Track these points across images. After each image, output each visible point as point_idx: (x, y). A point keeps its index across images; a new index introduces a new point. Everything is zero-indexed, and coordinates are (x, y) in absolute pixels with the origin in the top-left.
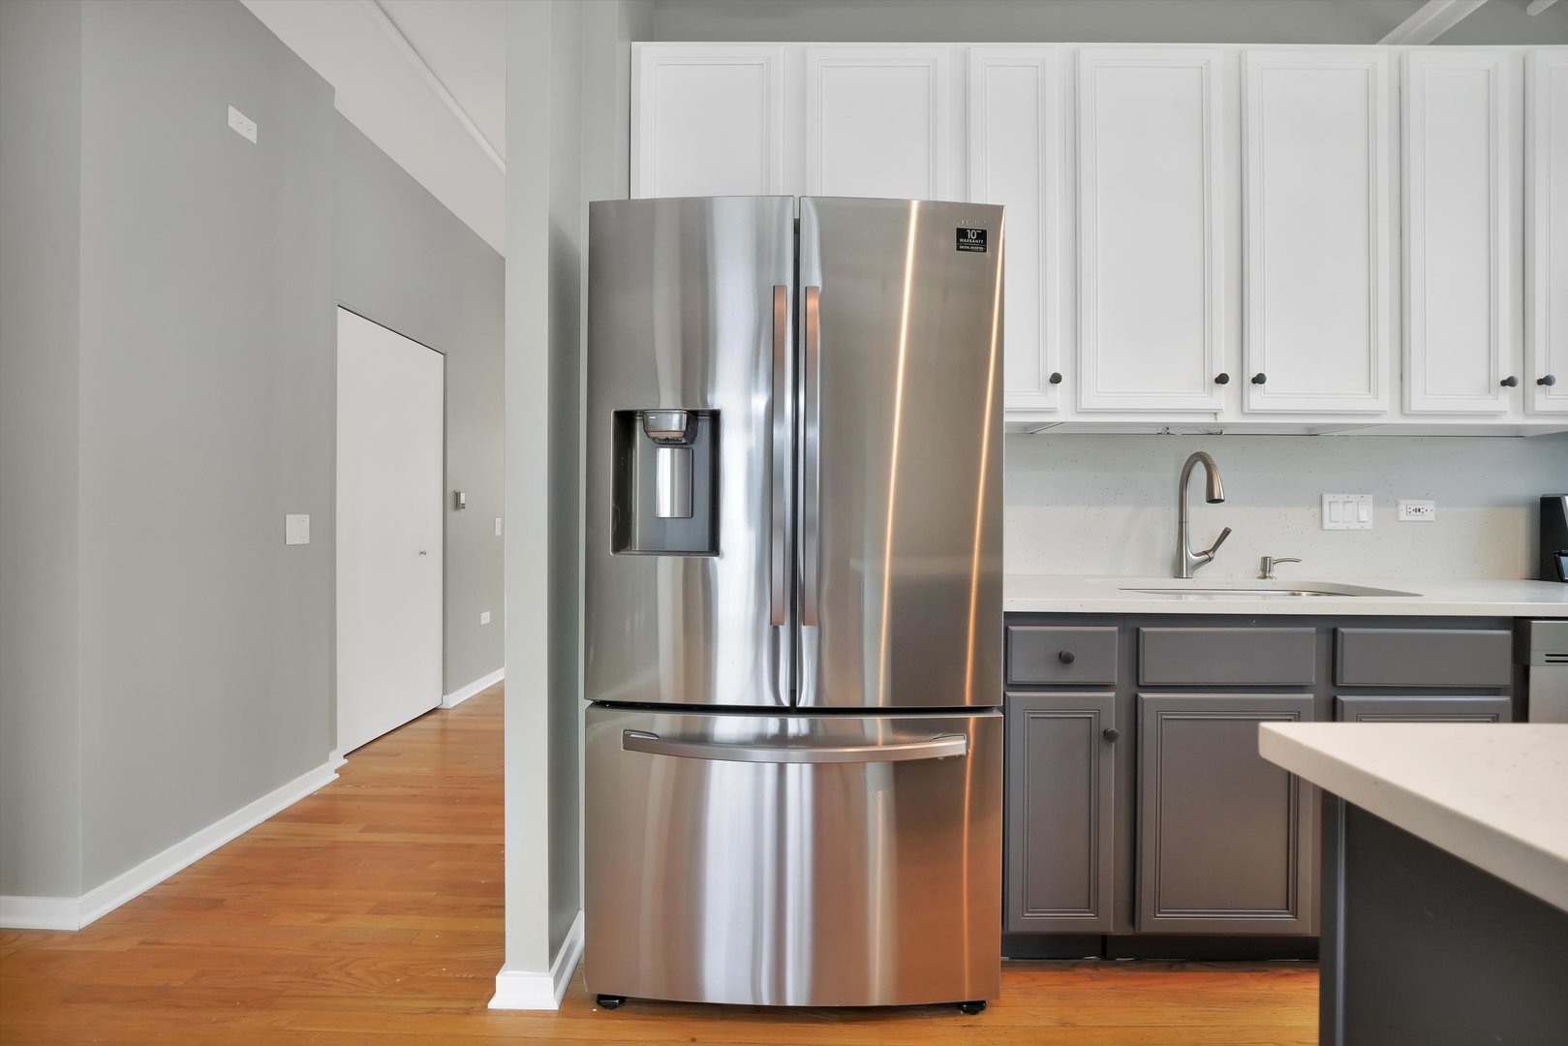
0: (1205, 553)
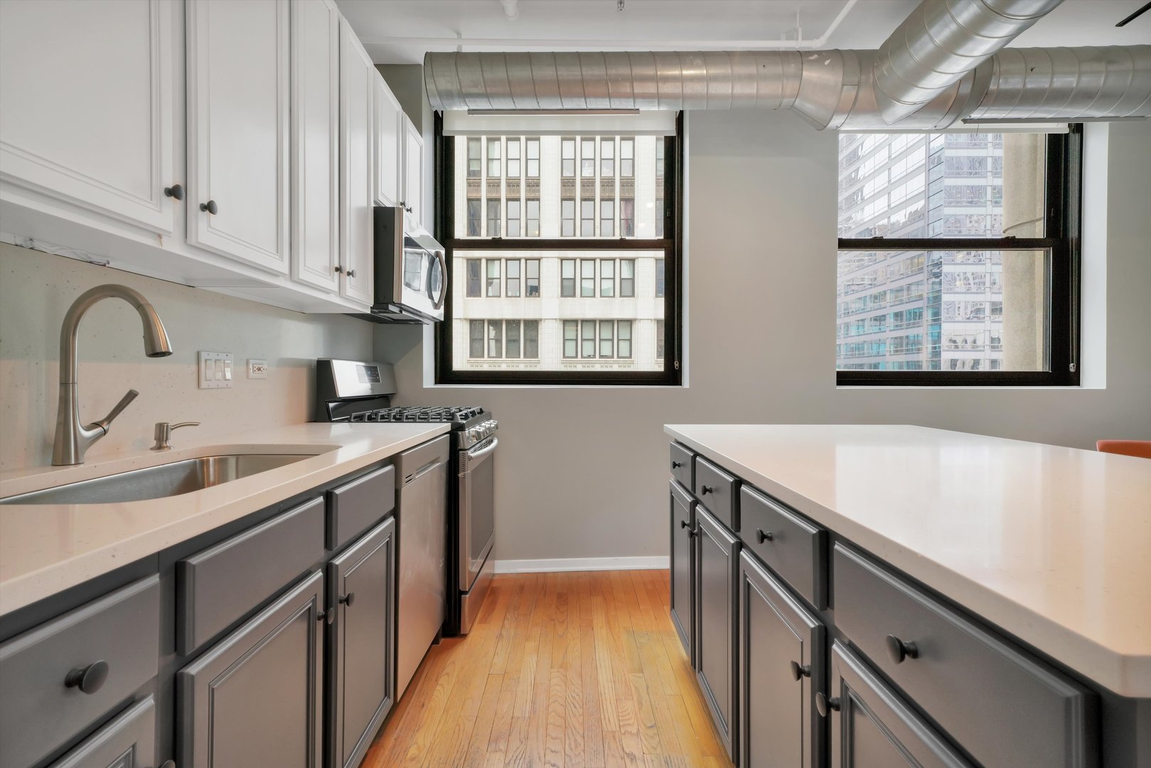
0: (97, 425)
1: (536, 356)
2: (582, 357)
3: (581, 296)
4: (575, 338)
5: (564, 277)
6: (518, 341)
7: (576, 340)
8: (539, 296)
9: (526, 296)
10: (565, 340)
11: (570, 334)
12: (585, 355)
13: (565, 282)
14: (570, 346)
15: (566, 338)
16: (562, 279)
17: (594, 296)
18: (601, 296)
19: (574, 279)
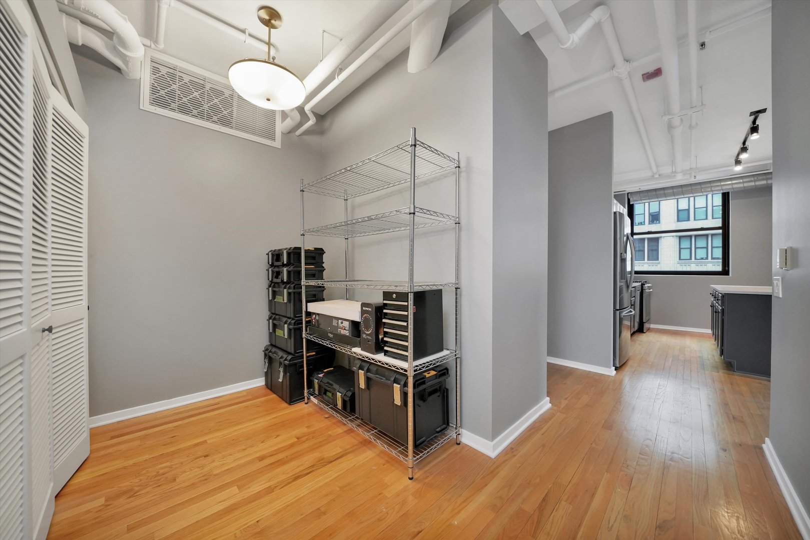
1: (658, 259)
2: (696, 259)
3: (695, 220)
4: (689, 247)
5: (679, 208)
6: (644, 251)
7: (691, 249)
8: (659, 223)
9: (649, 224)
10: (680, 249)
11: (685, 244)
12: (698, 257)
13: (681, 213)
14: (685, 254)
15: (681, 247)
16: (678, 211)
17: (707, 219)
18: (713, 218)
19: (688, 210)
